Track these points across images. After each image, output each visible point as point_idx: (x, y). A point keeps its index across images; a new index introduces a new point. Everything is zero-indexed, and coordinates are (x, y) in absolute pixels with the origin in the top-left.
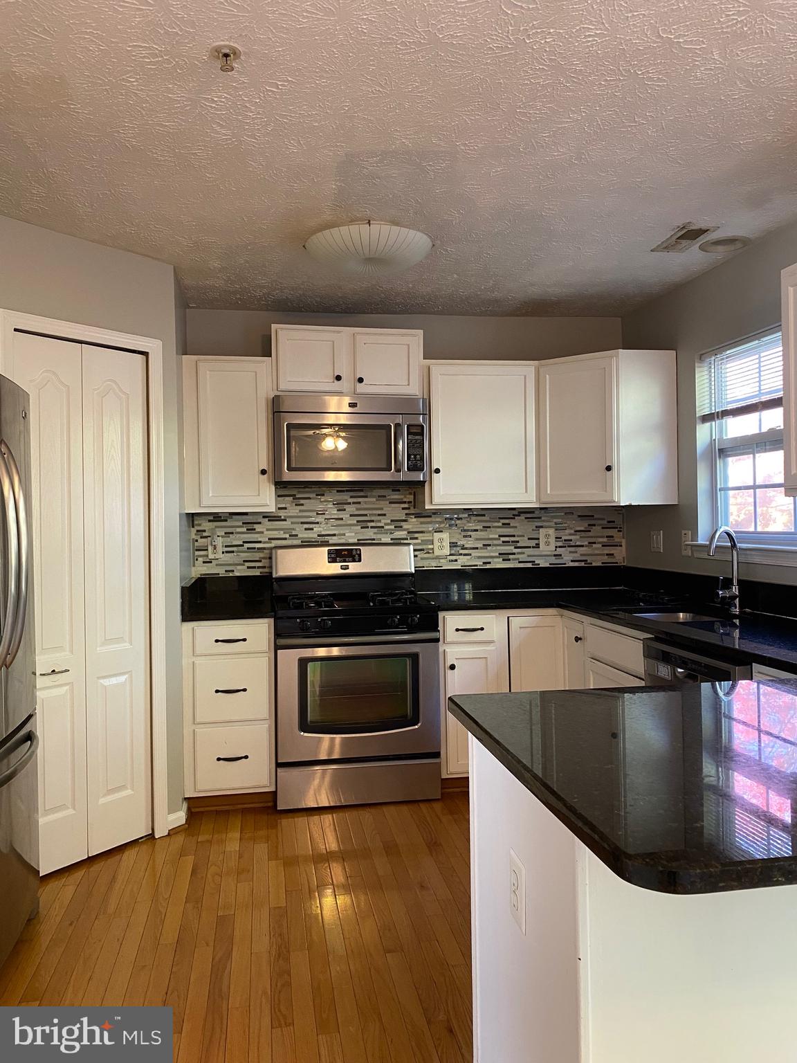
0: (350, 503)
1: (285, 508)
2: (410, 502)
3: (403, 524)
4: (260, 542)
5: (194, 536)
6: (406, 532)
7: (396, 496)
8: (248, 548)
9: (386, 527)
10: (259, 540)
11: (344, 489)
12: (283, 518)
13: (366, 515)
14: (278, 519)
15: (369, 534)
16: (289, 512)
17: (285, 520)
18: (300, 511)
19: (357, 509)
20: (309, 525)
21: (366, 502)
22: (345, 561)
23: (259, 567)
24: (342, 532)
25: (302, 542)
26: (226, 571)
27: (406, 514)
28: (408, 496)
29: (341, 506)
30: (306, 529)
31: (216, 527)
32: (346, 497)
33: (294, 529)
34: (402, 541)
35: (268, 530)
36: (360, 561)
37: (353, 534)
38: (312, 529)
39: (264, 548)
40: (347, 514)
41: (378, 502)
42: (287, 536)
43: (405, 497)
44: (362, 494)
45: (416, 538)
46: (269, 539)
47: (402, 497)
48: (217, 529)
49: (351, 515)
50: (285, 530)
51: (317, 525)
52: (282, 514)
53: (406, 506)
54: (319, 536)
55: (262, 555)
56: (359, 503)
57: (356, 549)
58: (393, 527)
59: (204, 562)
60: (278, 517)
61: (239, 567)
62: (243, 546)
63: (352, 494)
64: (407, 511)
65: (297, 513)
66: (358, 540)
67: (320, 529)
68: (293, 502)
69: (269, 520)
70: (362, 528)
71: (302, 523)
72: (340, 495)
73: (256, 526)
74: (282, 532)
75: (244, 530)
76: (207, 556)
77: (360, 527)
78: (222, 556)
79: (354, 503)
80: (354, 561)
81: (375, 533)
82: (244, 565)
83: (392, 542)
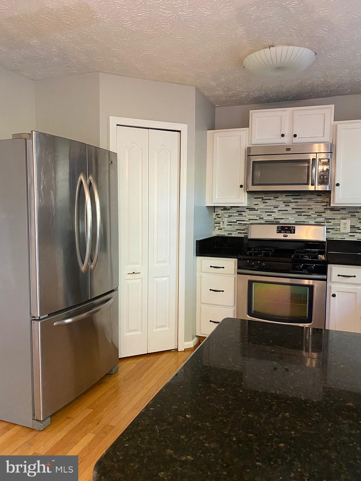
0: (292, 202)
1: (258, 204)
2: (328, 202)
3: (322, 214)
4: (245, 221)
5: (214, 217)
6: (324, 219)
7: (319, 199)
8: (239, 224)
9: (313, 216)
10: (244, 220)
11: (290, 194)
12: (256, 209)
13: (301, 209)
14: (254, 209)
15: (302, 219)
16: (259, 206)
17: (257, 210)
18: (265, 206)
19: (296, 205)
20: (270, 213)
21: (301, 202)
22: (286, 233)
23: (243, 233)
24: (287, 217)
25: (265, 221)
26: (228, 234)
27: (324, 209)
28: (326, 199)
29: (287, 203)
30: (268, 215)
31: (224, 213)
32: (290, 199)
33: (261, 215)
34: (321, 224)
35: (248, 215)
36: (294, 233)
37: (293, 219)
38: (271, 215)
39: (247, 224)
40: (290, 208)
41: (308, 202)
42: (258, 218)
43: (325, 199)
44: (299, 197)
45: (330, 222)
46: (249, 219)
47: (323, 199)
48: (225, 214)
49: (292, 209)
50: (257, 215)
51: (274, 213)
52: (256, 207)
53: (325, 204)
54: (274, 219)
55: (245, 227)
56: (298, 202)
57: (293, 227)
58: (316, 216)
59: (219, 229)
60: (253, 209)
61: (234, 233)
62: (236, 222)
63: (294, 197)
64: (325, 207)
65: (264, 207)
66: (296, 222)
67: (275, 215)
68: (261, 201)
69: (249, 210)
70: (298, 215)
71: (266, 212)
72: (287, 198)
73: (243, 213)
74: (255, 216)
75: (237, 214)
76: (220, 226)
77: (297, 215)
78: (226, 226)
79: (294, 202)
80: (291, 233)
81: (305, 219)
82: (237, 231)
83: (315, 223)
